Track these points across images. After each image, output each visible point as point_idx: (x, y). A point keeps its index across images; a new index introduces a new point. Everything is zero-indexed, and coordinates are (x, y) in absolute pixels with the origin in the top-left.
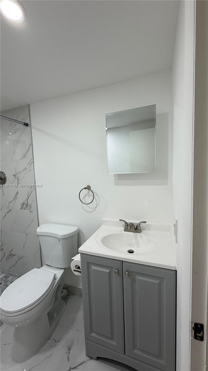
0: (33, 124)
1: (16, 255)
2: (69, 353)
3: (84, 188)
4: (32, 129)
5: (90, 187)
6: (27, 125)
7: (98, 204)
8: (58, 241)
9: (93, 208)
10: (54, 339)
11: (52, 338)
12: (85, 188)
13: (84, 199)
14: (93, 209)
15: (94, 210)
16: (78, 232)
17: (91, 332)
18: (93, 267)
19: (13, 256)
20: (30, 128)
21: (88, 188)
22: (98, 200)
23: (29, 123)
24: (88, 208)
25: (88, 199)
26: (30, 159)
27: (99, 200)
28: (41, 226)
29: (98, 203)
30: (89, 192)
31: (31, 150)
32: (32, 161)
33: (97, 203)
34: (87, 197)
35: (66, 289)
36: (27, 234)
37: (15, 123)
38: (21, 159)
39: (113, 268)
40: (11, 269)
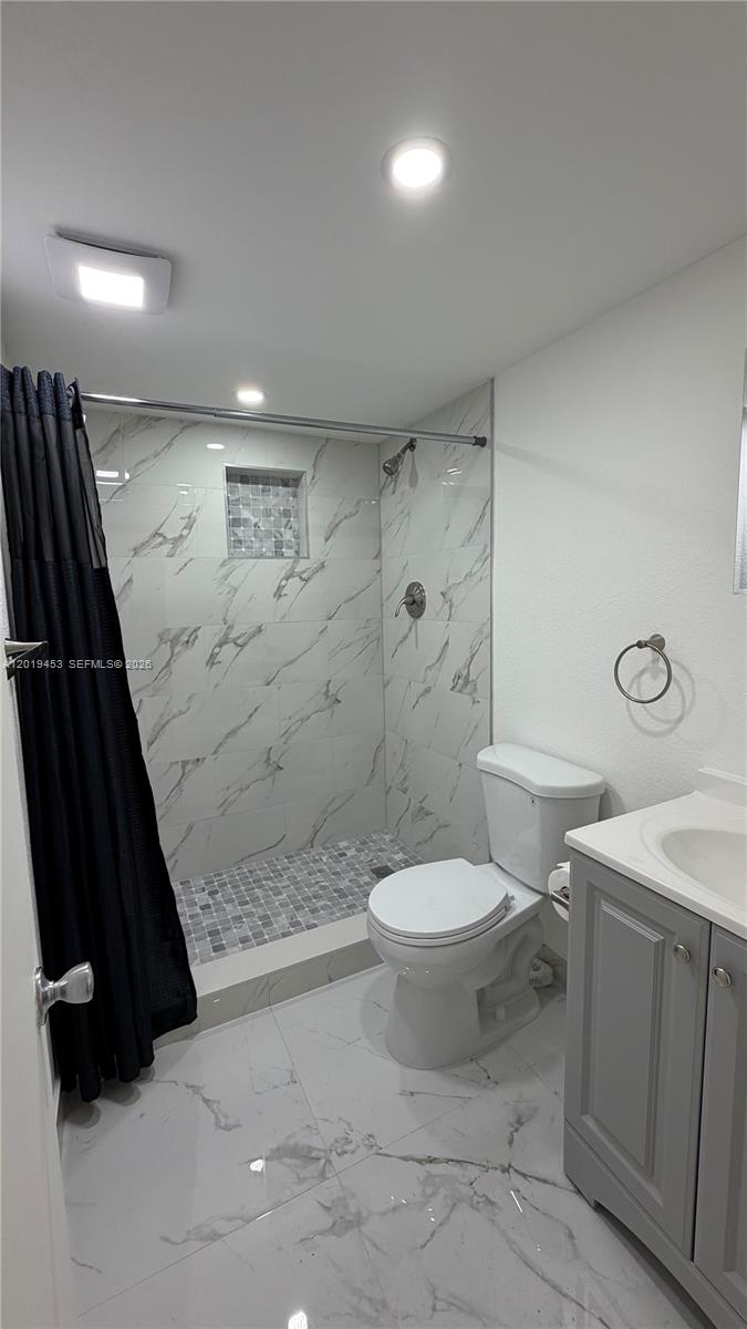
0: (499, 439)
1: (432, 813)
2: (517, 1130)
3: (635, 642)
4: (496, 453)
5: (663, 640)
6: (481, 442)
7: (686, 709)
8: (529, 801)
9: (667, 722)
10: (485, 1071)
11: (481, 1063)
12: (640, 645)
13: (635, 686)
14: (665, 727)
15: (671, 730)
16: (603, 791)
17: (585, 1111)
18: (606, 908)
19: (427, 815)
20: (490, 451)
21: (657, 644)
22: (687, 691)
23: (488, 437)
24: (649, 717)
25: (652, 686)
26: (482, 547)
27: (694, 694)
28: (497, 747)
29: (687, 704)
30: (655, 661)
31: (488, 516)
32: (488, 550)
33: (683, 707)
34: (646, 677)
35: (552, 967)
36: (460, 765)
37: (453, 445)
38: (462, 546)
39: (674, 934)
40: (420, 848)
